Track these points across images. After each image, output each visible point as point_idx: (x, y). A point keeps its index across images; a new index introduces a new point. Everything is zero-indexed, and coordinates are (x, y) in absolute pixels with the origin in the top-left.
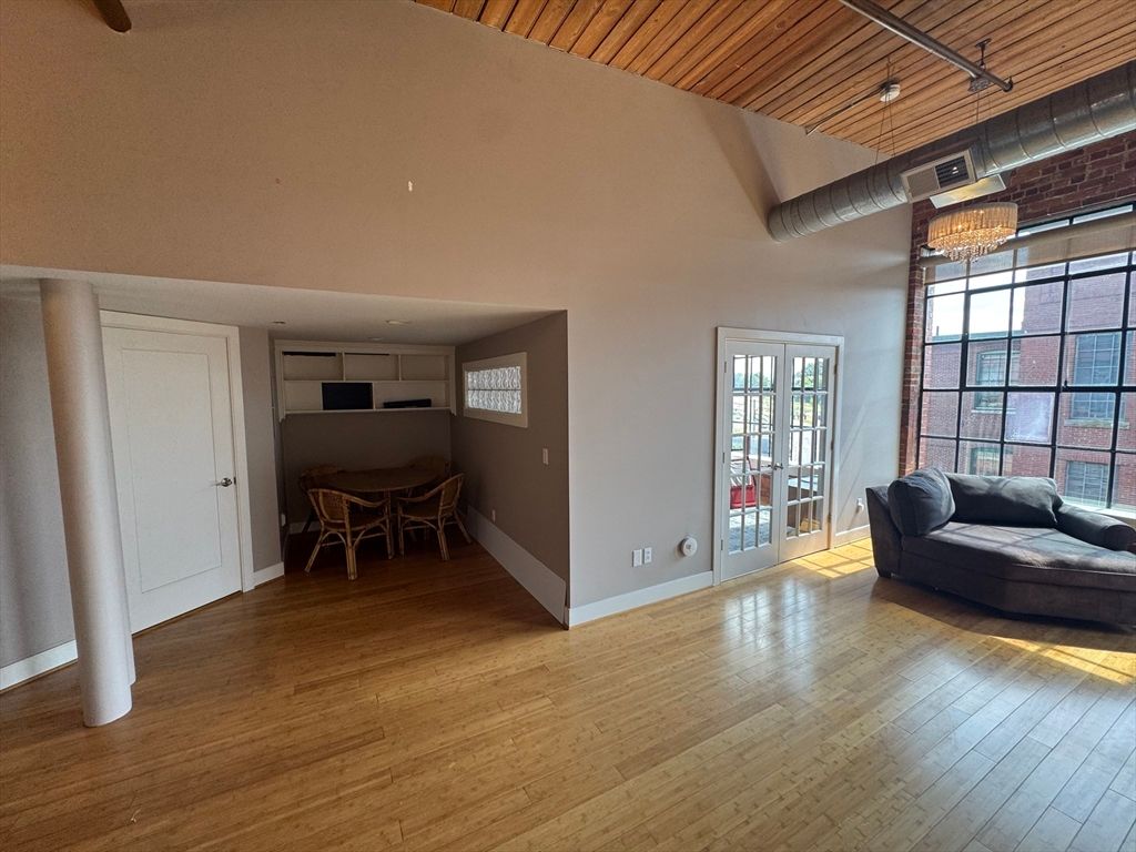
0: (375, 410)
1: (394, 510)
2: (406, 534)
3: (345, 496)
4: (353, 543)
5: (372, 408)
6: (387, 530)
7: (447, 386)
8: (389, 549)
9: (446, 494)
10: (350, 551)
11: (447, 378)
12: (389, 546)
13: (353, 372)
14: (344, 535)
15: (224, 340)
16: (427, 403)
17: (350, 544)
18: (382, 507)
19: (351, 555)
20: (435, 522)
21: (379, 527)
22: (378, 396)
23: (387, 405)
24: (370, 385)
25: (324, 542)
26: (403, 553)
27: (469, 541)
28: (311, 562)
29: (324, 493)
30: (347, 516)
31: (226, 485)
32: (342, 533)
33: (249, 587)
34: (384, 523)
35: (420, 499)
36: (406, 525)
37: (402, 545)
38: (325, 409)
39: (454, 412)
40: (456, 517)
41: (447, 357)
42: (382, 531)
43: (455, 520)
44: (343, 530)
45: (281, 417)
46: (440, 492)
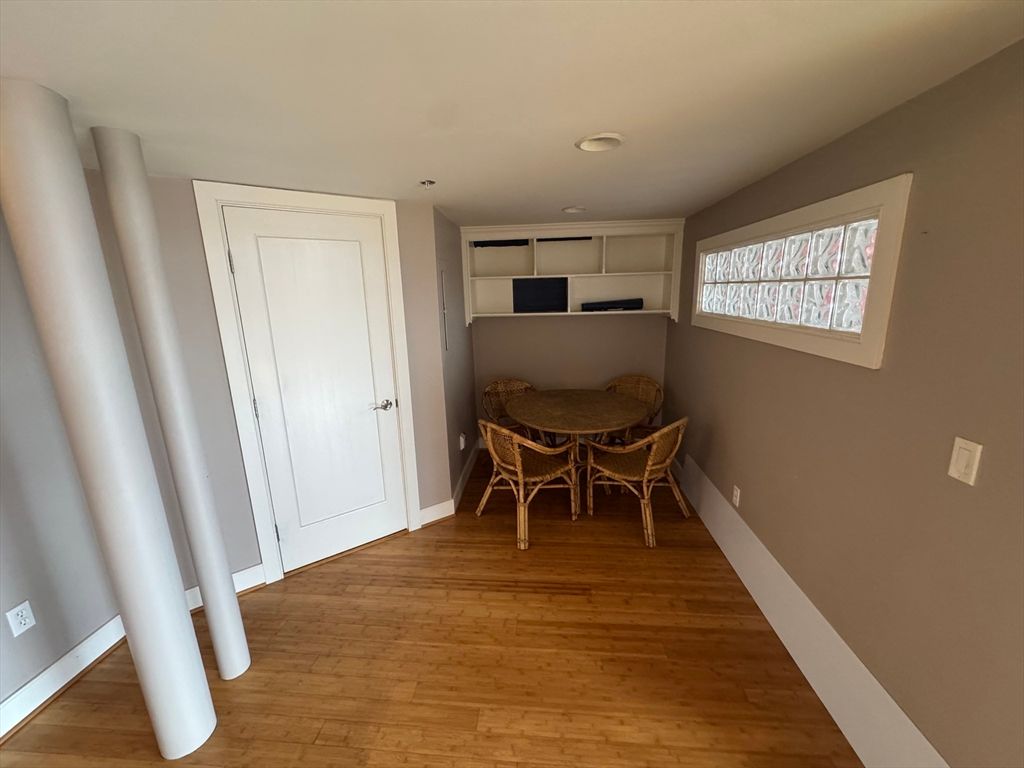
0: (569, 313)
1: (583, 455)
2: (598, 489)
3: (517, 438)
4: (526, 496)
5: (566, 310)
6: (572, 483)
7: (668, 278)
8: (574, 507)
9: (658, 448)
10: (522, 509)
11: (668, 268)
12: (573, 504)
13: (547, 264)
14: (516, 483)
15: (379, 220)
16: (637, 304)
17: (522, 500)
18: (567, 453)
19: (522, 513)
20: (638, 485)
21: (561, 478)
22: (577, 294)
23: (586, 307)
24: (566, 279)
25: (496, 484)
26: (591, 513)
27: (686, 513)
28: (482, 505)
29: (493, 429)
30: (519, 464)
31: (385, 407)
32: (514, 481)
33: (414, 526)
34: (568, 473)
35: (619, 450)
36: (599, 479)
37: (590, 502)
38: (515, 311)
39: (675, 316)
40: (671, 478)
41: (671, 236)
42: (565, 482)
43: (668, 482)
44: (514, 478)
45: (469, 320)
46: (649, 447)
